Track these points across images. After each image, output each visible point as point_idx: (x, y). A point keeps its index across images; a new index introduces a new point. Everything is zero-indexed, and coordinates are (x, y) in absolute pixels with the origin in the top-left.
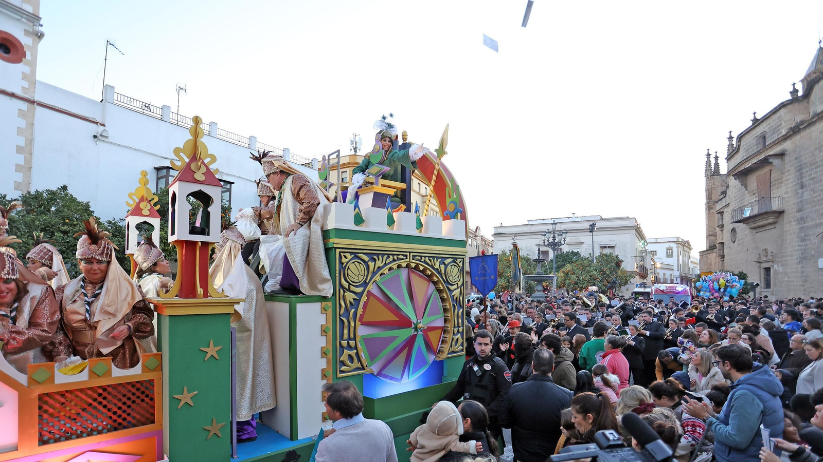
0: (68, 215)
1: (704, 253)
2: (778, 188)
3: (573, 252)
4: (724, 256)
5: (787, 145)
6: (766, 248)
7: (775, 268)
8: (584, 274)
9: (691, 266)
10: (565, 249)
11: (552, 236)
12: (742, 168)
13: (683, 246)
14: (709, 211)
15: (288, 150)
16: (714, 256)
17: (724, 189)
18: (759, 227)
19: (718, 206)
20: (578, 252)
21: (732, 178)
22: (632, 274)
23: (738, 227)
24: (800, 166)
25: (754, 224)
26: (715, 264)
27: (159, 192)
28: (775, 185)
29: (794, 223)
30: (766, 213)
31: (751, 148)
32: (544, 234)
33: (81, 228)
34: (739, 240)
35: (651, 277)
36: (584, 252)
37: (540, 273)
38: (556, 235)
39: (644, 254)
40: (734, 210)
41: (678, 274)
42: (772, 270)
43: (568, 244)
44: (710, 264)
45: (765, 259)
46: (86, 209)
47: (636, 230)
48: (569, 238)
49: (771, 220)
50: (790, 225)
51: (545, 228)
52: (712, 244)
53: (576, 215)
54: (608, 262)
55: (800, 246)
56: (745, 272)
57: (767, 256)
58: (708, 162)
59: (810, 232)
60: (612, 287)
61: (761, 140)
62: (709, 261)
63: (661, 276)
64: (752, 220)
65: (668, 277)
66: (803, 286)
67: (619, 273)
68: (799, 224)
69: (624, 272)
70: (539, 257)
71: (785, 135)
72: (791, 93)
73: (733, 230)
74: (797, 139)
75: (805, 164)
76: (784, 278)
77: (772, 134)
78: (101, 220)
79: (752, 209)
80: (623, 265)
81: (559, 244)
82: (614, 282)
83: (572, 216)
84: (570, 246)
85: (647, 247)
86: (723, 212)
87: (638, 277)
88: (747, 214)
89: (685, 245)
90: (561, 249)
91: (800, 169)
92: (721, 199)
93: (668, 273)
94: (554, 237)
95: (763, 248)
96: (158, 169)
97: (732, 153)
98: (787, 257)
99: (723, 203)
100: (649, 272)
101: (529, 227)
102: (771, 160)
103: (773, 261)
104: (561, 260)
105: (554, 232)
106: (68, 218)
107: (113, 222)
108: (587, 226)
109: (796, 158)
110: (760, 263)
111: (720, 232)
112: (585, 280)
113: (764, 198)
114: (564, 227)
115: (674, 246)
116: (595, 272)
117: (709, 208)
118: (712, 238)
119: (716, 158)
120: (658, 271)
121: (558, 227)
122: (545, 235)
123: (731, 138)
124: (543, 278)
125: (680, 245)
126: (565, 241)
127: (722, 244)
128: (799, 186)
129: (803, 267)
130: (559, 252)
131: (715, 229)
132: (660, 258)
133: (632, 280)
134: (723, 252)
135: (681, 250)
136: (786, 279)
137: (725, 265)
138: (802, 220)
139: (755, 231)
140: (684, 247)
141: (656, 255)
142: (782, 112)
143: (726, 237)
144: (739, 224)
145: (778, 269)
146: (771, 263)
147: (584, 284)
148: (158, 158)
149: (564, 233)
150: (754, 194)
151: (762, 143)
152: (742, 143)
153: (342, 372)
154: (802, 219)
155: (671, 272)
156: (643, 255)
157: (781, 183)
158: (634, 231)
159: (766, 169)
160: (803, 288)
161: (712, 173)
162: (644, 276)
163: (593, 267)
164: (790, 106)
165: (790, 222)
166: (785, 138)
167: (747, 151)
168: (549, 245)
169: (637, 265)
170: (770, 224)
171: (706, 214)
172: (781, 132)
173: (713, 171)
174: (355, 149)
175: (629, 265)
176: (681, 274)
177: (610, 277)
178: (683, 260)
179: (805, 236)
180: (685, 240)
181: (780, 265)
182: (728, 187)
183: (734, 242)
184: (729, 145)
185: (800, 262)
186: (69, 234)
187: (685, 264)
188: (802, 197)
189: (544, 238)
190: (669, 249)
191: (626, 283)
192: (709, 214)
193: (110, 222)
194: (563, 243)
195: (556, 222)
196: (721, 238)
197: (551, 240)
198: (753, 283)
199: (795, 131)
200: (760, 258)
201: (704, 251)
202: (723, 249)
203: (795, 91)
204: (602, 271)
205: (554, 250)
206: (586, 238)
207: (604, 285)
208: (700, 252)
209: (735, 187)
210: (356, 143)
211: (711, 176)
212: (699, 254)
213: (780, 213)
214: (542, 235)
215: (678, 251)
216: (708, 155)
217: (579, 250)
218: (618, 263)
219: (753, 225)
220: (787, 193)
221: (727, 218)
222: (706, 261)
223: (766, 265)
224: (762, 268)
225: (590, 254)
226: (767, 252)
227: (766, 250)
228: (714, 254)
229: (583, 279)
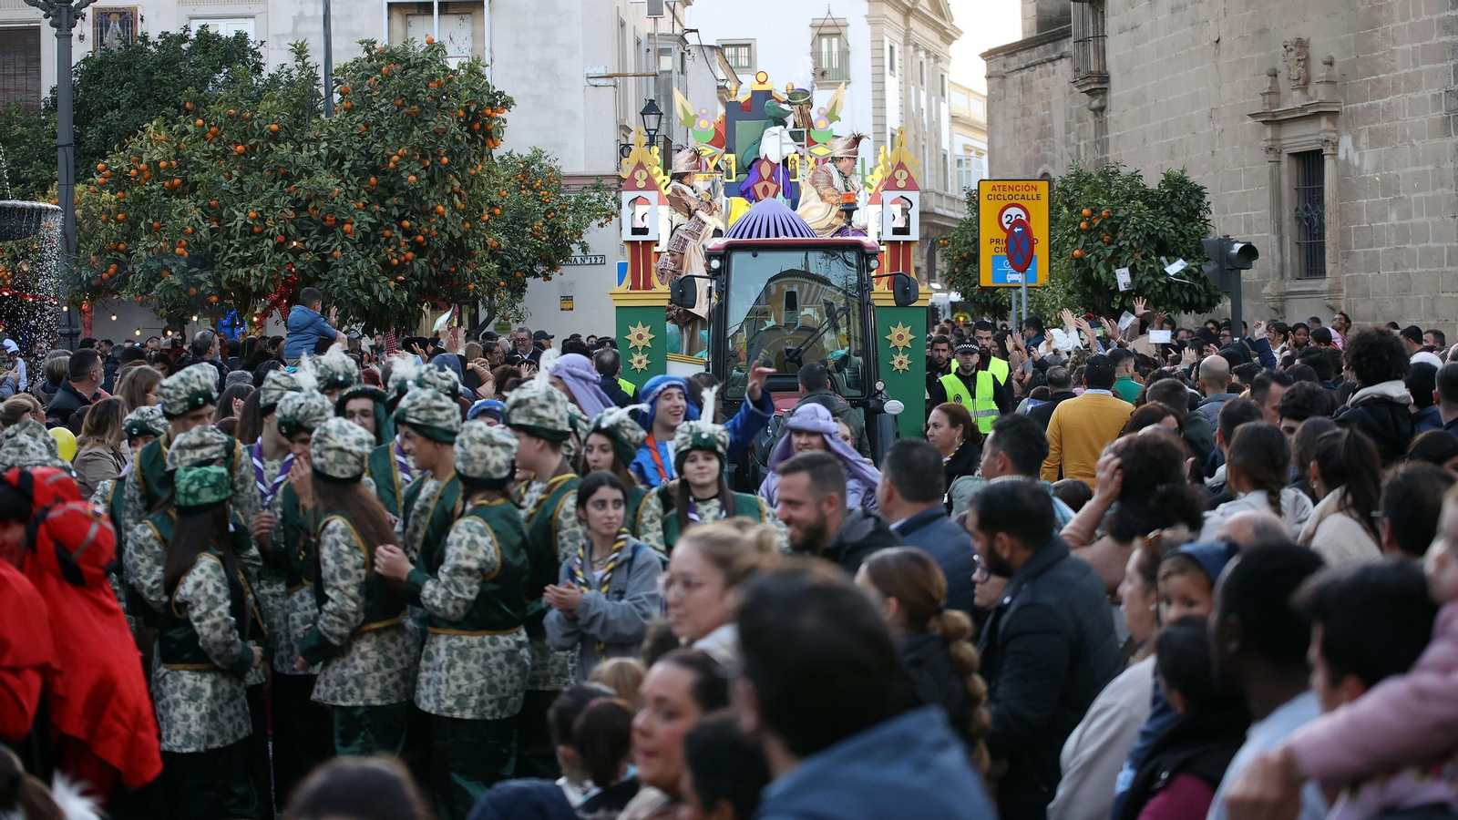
1: (1014, 62)
4: (1104, 78)
6: (1304, 36)
7: (1342, 155)
9: (954, 142)
13: (910, 11)
16: (1058, 80)
20: (241, 38)
26: (1068, 129)
39: (667, 63)
42: (1329, 165)
44: (1045, 134)
45: (1294, 100)
52: (1049, 7)
56: (1195, 178)
57: (1307, 82)
60: (444, 278)
62: (1038, 110)
69: (531, 174)
76: (1384, 217)
82: (459, 250)
95: (1290, 37)
98: (1395, 89)
103: (1332, 116)
104: (125, 97)
110: (1276, 122)
112: (262, 235)
116: (327, 180)
125: (888, 8)
134: (1101, 53)
135: (892, 37)
137: (1112, 135)
140: (914, 23)
145: (1355, 158)
146: (1324, 123)
147: (257, 259)
163: (317, 141)
177: (427, 214)
178: (905, 106)
181: (1364, 139)
187: (917, 131)
198: (1227, 242)
200: (1274, 92)
201: (1010, 50)
202: (1101, 36)
204: (375, 170)
208: (989, 56)
212: (983, 64)
215: (877, 43)
217: (248, 27)
218: (480, 116)
222: (1026, 113)
223: (1301, 137)
224: (1284, 157)
225: (300, 52)
226: (1305, 61)
227: (1301, 44)
228: (1064, 67)
229: (247, 230)
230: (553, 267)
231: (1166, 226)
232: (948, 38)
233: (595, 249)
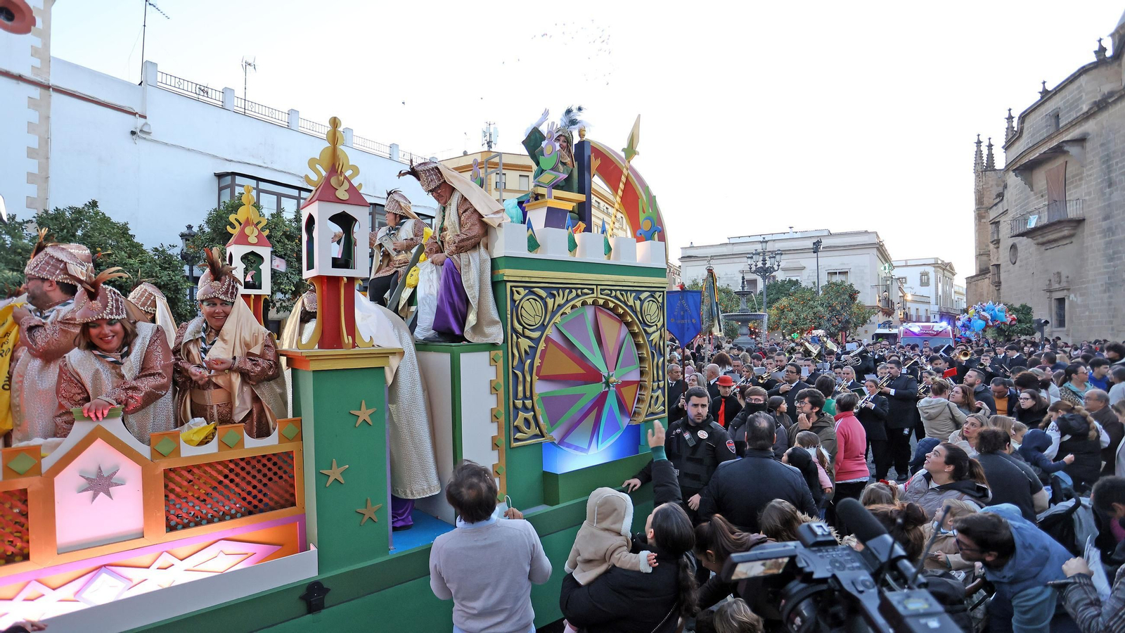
0: (99, 241)
1: (973, 280)
2: (1076, 187)
3: (790, 281)
4: (1000, 283)
5: (1089, 127)
6: (1059, 271)
7: (1071, 299)
8: (806, 311)
9: (955, 297)
10: (780, 276)
11: (761, 258)
12: (1025, 160)
13: (944, 270)
14: (980, 221)
15: (397, 146)
16: (986, 283)
17: (1000, 189)
18: (1050, 242)
19: (992, 214)
20: (797, 280)
21: (1012, 174)
22: (873, 310)
23: (1020, 242)
24: (1108, 155)
25: (1043, 237)
26: (988, 294)
27: (222, 208)
28: (1072, 182)
29: (1098, 236)
30: (1060, 222)
31: (1039, 131)
32: (750, 256)
33: (117, 259)
34: (1021, 261)
35: (899, 314)
36: (806, 280)
37: (744, 309)
38: (767, 258)
39: (888, 282)
40: (1014, 220)
41: (936, 308)
42: (1067, 302)
43: (784, 270)
44: (981, 295)
45: (1057, 286)
46: (124, 231)
47: (878, 249)
48: (785, 261)
49: (1066, 232)
50: (1092, 239)
51: (751, 248)
52: (983, 267)
53: (794, 230)
54: (838, 295)
55: (1106, 267)
56: (1029, 305)
57: (1060, 282)
58: (978, 153)
59: (1120, 248)
60: (844, 328)
61: (1053, 120)
62: (980, 290)
63: (913, 312)
64: (1040, 233)
65: (922, 313)
66: (1111, 322)
67: (855, 309)
68: (1105, 236)
69: (861, 307)
70: (743, 287)
71: (1087, 112)
72: (1096, 52)
73: (1014, 247)
74: (1104, 117)
75: (1114, 152)
76: (1084, 313)
77: (1068, 112)
78: (144, 248)
79: (1040, 218)
80: (860, 298)
81: (771, 270)
82: (848, 322)
83: (789, 230)
84: (787, 272)
85: (893, 273)
86: (999, 222)
87: (880, 314)
88: (1033, 223)
89: (946, 269)
90: (774, 277)
91: (1107, 160)
92: (996, 204)
93: (922, 307)
94: (764, 260)
95: (1056, 271)
96: (220, 176)
97: (1013, 138)
98: (1088, 283)
99: (1000, 209)
100: (896, 306)
101: (730, 247)
102: (1066, 148)
103: (1068, 290)
104: (774, 292)
105: (764, 253)
106: (100, 245)
107: (161, 249)
108: (809, 244)
109: (1102, 145)
110: (1050, 291)
111: (995, 250)
112: (807, 319)
113: (1057, 200)
114: (778, 246)
115: (931, 270)
116: (820, 308)
117: (981, 214)
118: (985, 258)
119: (990, 146)
120: (908, 305)
121: (770, 247)
122: (752, 258)
123: (1010, 118)
124: (749, 317)
125: (939, 269)
126: (779, 266)
127: (998, 266)
128: (1105, 184)
129: (1110, 297)
130: (771, 282)
131: (988, 246)
132: (911, 288)
133: (873, 318)
134: (999, 277)
135: (940, 275)
136: (1087, 313)
137: (1001, 295)
138: (1110, 231)
139: (1043, 248)
140: (945, 272)
141: (906, 282)
142: (1083, 79)
143: (1003, 256)
144: (1021, 238)
145: (1075, 300)
146: (1065, 291)
147: (806, 324)
148: (219, 161)
149: (778, 254)
150: (1042, 196)
151: (1054, 125)
152: (1026, 125)
153: (517, 440)
154: (1110, 229)
155: (926, 306)
156: (887, 284)
157: (1081, 179)
158: (875, 250)
159: (1059, 162)
160: (1110, 326)
161: (984, 167)
162: (889, 312)
163: (818, 301)
164: (1094, 72)
165: (1092, 234)
166: (1088, 116)
167: (1032, 136)
168: (758, 271)
169: (879, 296)
170: (1064, 238)
171: (976, 225)
172: (1081, 109)
173: (985, 164)
174: (489, 143)
175: (869, 297)
176: (940, 308)
177: (841, 315)
178: (943, 290)
179: (1115, 253)
180: (946, 262)
181: (1078, 295)
182: (1005, 187)
183: (1015, 263)
184: (1007, 129)
185: (1107, 290)
186: (102, 268)
187: (947, 295)
188: (1109, 199)
189: (750, 261)
190: (924, 274)
191: (864, 322)
192: (980, 225)
193: (156, 250)
194: (776, 268)
195: (766, 239)
196: (995, 258)
197: (760, 264)
198: (1040, 320)
199: (1101, 106)
200: (1050, 284)
201: (972, 277)
202: (999, 273)
203: (1102, 50)
204: (830, 306)
205: (764, 278)
206: (809, 261)
207: (833, 325)
208: (967, 278)
209: (1016, 186)
210: (490, 135)
211: (982, 172)
212: (965, 281)
213: (1079, 222)
214: (748, 258)
215: (936, 277)
216: (979, 143)
217: (798, 278)
218: (853, 295)
219: (1041, 240)
220: (1089, 194)
221: (1005, 230)
222: (976, 291)
223: (1059, 295)
224: (1053, 299)
225: (814, 283)
226: (1060, 277)
227: (1059, 273)
228: (987, 280)
229: (804, 318)
230: (863, 324)
231: (1022, 317)
232: (954, 275)
233: (872, 321)
